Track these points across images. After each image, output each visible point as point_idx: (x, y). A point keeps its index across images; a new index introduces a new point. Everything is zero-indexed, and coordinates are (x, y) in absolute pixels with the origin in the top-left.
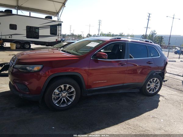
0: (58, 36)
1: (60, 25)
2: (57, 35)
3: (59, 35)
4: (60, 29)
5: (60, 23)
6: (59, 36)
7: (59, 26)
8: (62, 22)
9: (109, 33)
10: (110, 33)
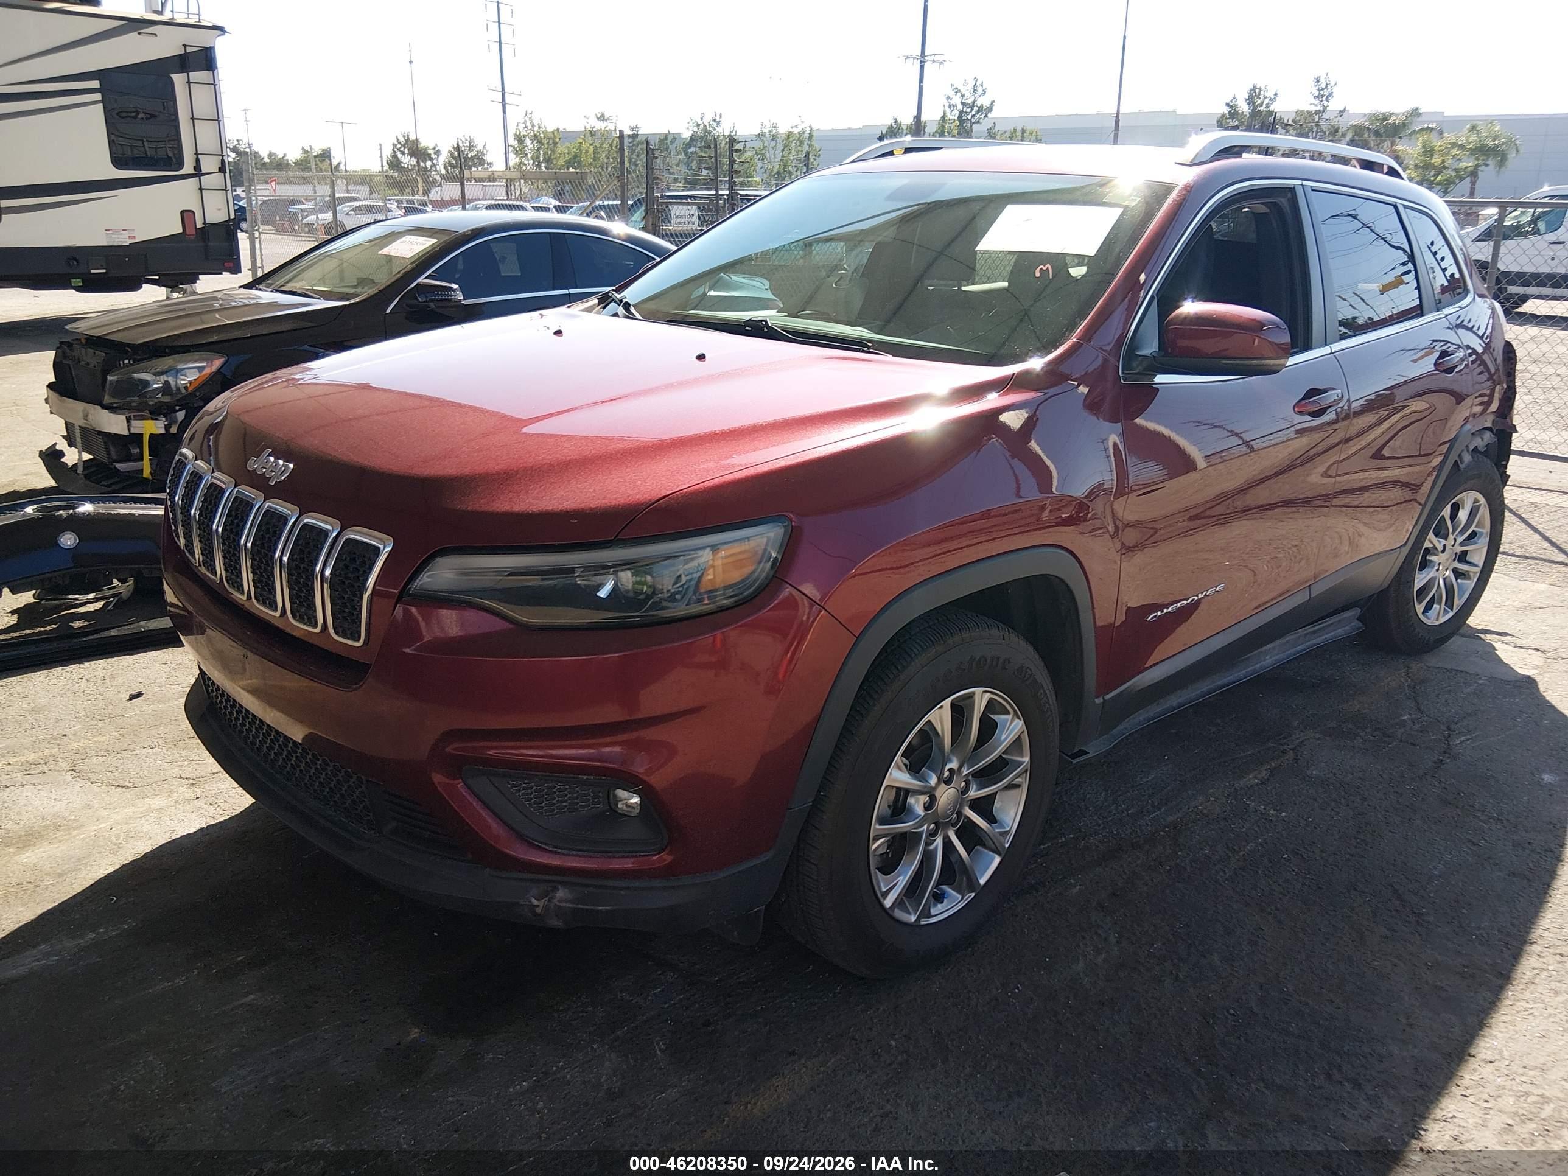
0: (198, 172)
1: (204, 60)
2: (188, 169)
3: (209, 164)
4: (202, 106)
5: (199, 39)
6: (213, 180)
7: (195, 76)
8: (220, 29)
9: (599, 125)
10: (602, 118)
